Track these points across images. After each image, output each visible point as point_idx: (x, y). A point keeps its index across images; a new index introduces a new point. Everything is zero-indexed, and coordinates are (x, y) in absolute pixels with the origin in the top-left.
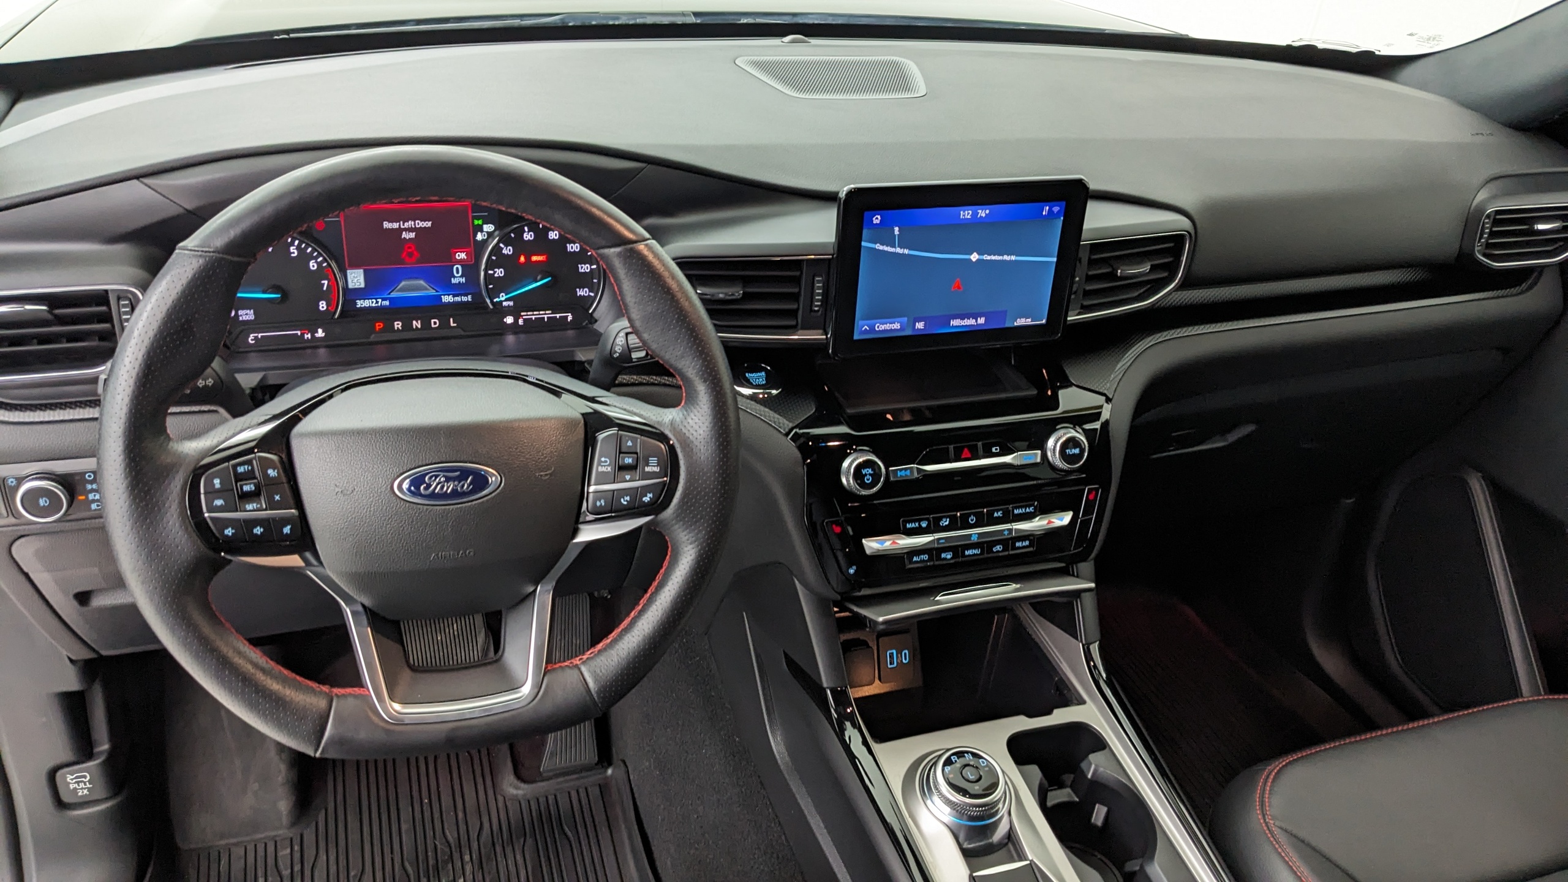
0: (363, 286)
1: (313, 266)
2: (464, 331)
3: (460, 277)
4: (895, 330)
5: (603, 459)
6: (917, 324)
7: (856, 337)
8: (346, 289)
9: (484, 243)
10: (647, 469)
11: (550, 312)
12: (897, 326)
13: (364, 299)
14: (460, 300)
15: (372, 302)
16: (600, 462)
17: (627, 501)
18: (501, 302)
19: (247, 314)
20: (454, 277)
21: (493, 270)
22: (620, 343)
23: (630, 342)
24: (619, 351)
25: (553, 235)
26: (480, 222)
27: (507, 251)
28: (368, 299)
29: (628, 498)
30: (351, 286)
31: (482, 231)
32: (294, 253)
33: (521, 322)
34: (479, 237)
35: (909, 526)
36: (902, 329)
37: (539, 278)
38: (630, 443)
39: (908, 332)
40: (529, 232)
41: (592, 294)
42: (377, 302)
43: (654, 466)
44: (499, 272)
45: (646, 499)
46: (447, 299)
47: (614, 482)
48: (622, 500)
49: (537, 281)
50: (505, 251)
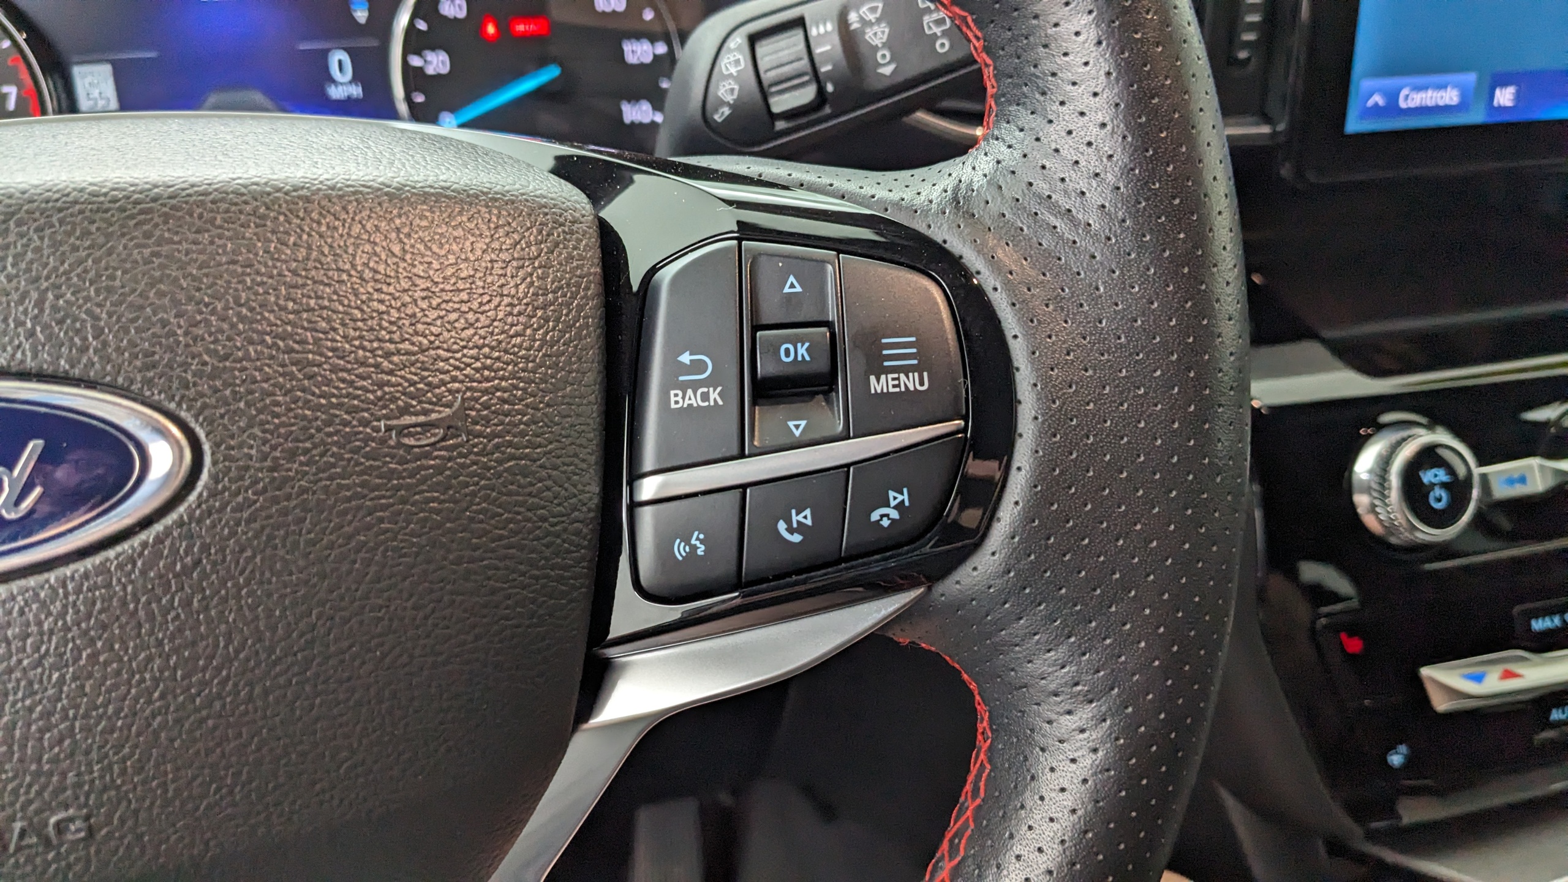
4: (1447, 109)
5: (686, 358)
6: (1498, 92)
7: (1354, 125)
10: (879, 385)
12: (1450, 97)
16: (674, 369)
17: (801, 528)
22: (733, 70)
23: (763, 65)
24: (730, 99)
29: (806, 517)
35: (1539, 625)
36: (1462, 106)
38: (793, 286)
39: (1477, 116)
43: (906, 370)
45: (885, 515)
47: (742, 455)
48: (782, 526)
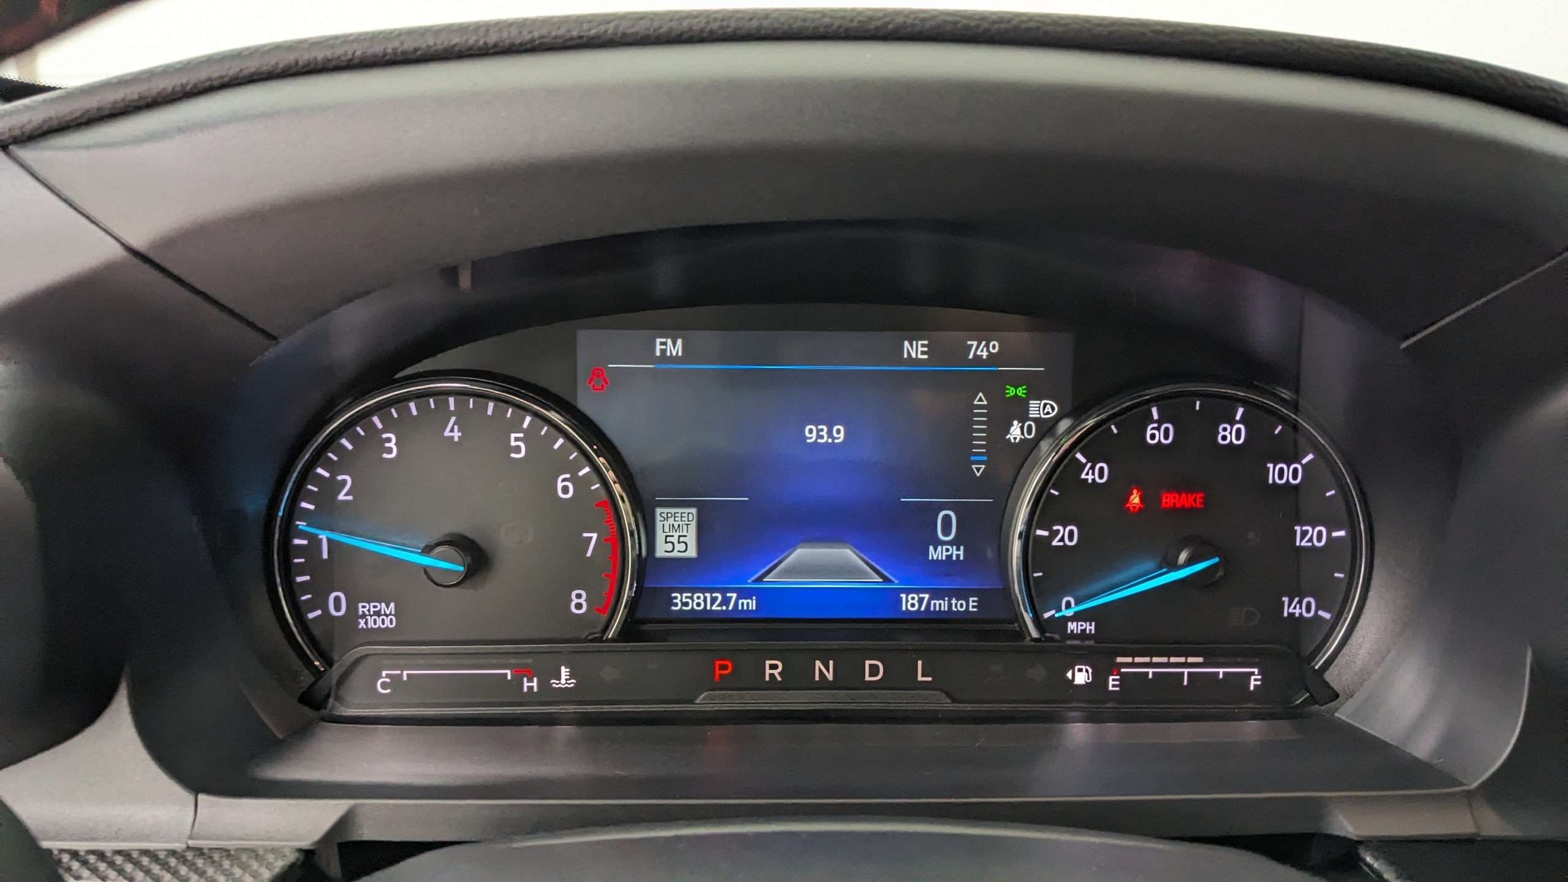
0: (692, 553)
1: (565, 490)
2: (954, 700)
3: (951, 543)
8: (647, 564)
9: (1028, 449)
11: (1200, 660)
13: (694, 591)
14: (945, 607)
15: (714, 600)
18: (1065, 620)
19: (378, 613)
20: (937, 543)
21: (1049, 529)
25: (1231, 434)
26: (1021, 392)
27: (1094, 474)
28: (703, 591)
30: (662, 550)
31: (1023, 418)
32: (517, 450)
33: (1112, 682)
34: (1015, 432)
37: (1183, 556)
40: (1160, 422)
41: (1327, 616)
42: (726, 601)
44: (1066, 535)
46: (910, 603)
49: (1174, 566)
50: (1088, 476)
